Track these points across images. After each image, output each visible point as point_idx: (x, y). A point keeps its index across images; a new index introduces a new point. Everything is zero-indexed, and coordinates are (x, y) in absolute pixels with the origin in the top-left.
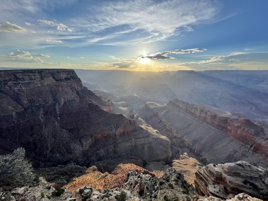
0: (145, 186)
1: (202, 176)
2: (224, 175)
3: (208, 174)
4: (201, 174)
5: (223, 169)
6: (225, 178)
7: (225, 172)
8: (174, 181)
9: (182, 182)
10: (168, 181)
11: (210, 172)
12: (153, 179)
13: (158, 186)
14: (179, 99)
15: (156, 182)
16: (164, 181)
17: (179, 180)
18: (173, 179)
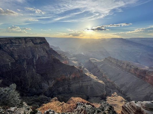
0: (88, 113)
1: (126, 109)
2: (142, 109)
3: (131, 107)
4: (126, 107)
5: (142, 105)
6: (143, 111)
7: (143, 107)
8: (107, 111)
9: (113, 112)
10: (103, 110)
11: (132, 106)
12: (93, 109)
13: (96, 113)
14: (112, 57)
15: (95, 111)
16: (100, 110)
17: (111, 110)
18: (106, 109)
